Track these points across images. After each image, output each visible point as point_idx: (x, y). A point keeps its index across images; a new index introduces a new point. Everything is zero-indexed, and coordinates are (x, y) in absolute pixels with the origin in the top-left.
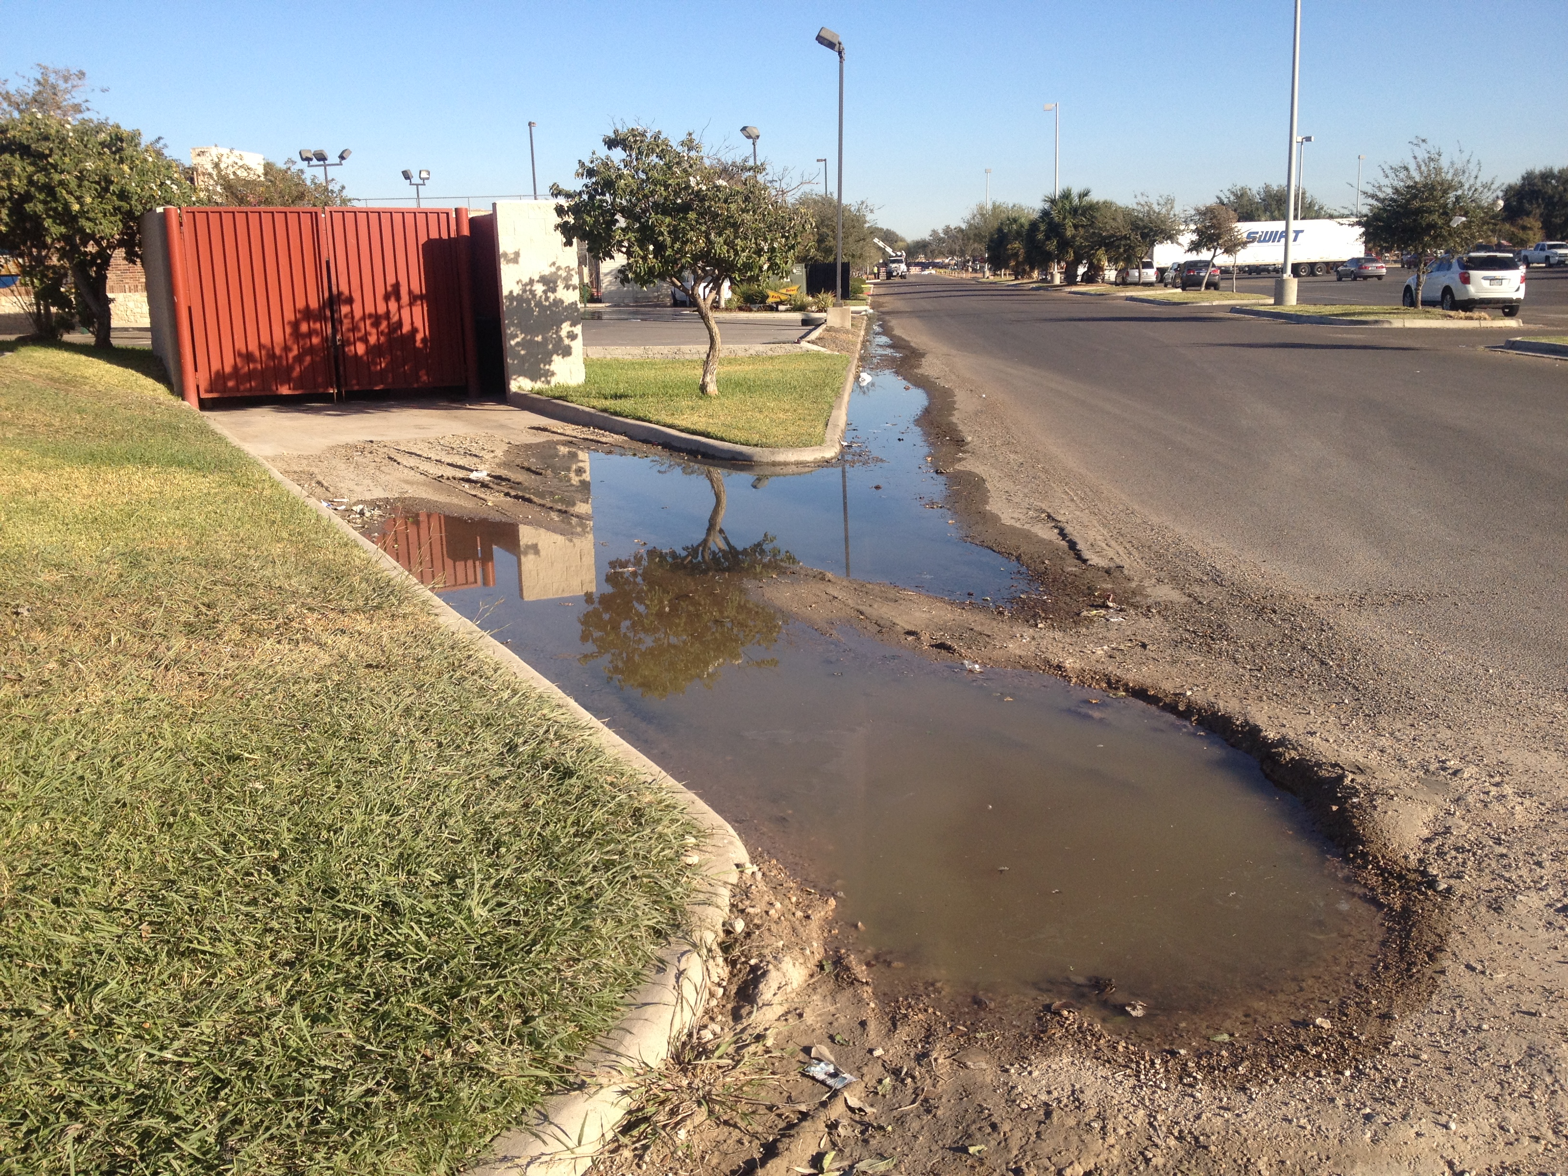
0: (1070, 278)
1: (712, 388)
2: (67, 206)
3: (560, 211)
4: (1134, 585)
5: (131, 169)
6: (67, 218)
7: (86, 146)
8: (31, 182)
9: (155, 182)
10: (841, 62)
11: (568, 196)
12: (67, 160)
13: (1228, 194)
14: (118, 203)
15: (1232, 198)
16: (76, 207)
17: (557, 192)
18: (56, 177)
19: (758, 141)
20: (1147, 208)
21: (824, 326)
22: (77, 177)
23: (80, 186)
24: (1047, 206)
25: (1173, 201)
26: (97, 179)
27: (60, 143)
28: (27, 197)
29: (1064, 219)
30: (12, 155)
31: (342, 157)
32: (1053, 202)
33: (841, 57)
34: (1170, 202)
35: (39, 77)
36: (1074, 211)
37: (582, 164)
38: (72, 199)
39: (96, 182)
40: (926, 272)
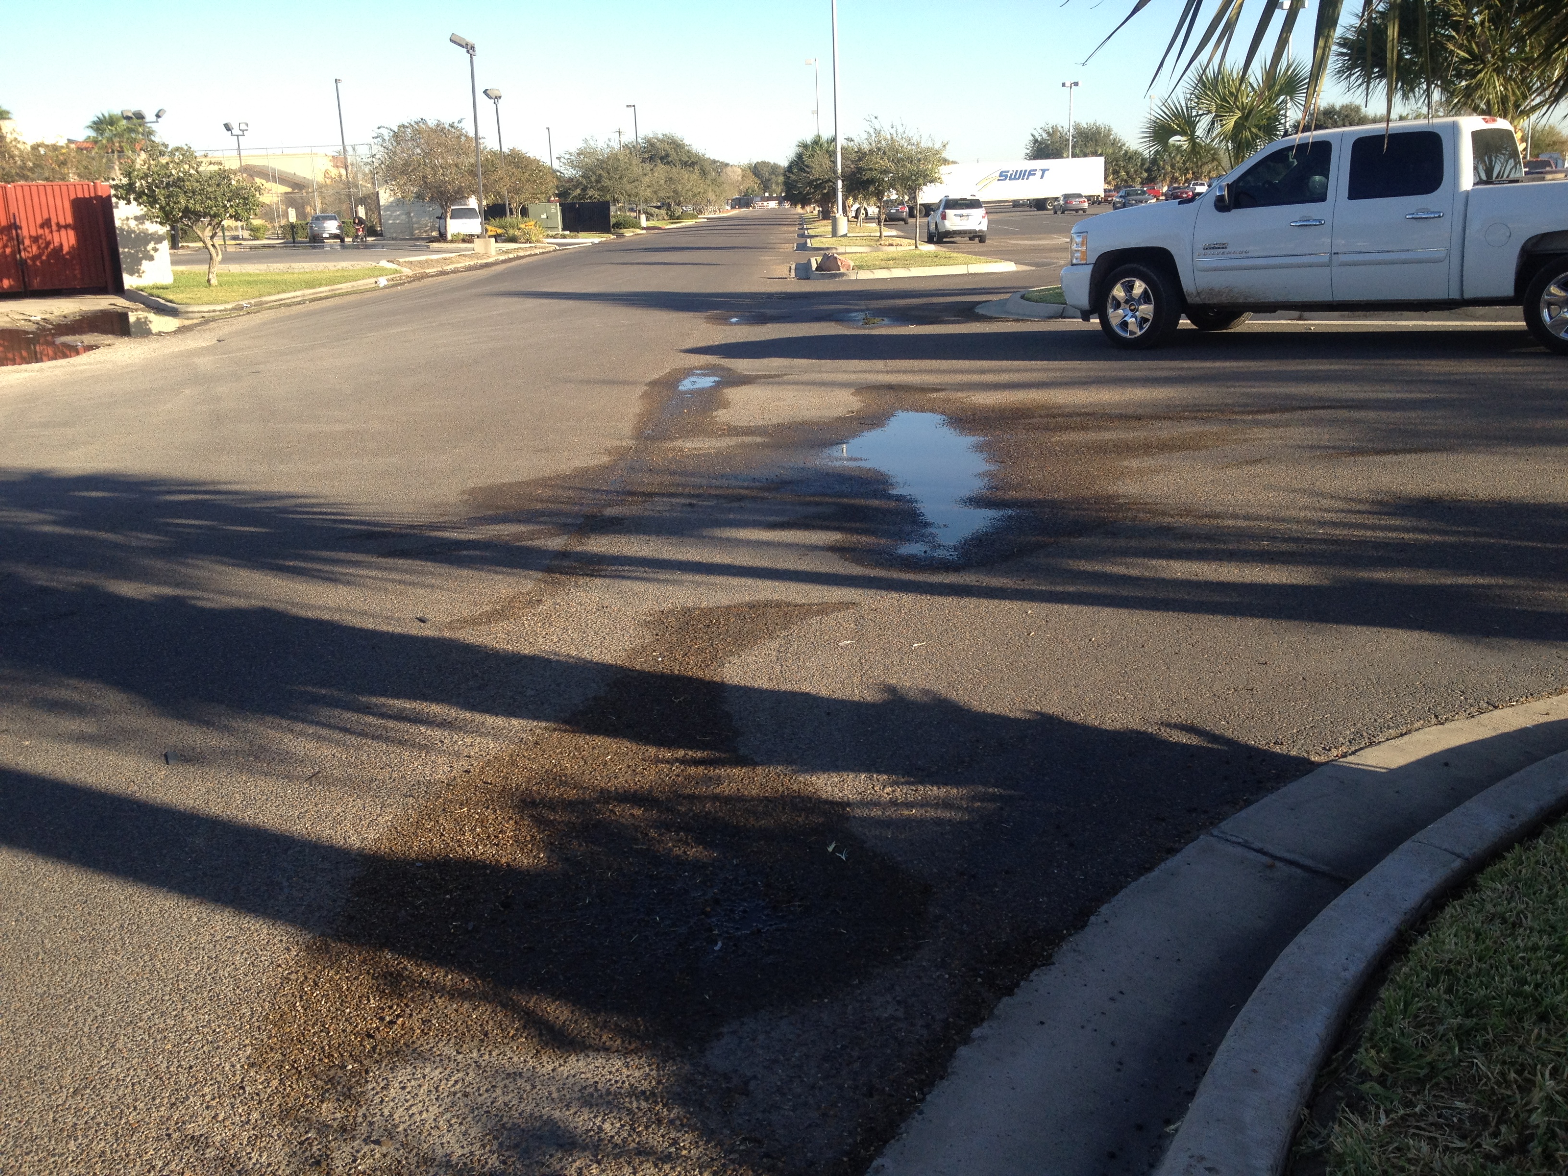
1: (214, 281)
13: (1041, 131)
15: (1045, 136)
31: (158, 116)
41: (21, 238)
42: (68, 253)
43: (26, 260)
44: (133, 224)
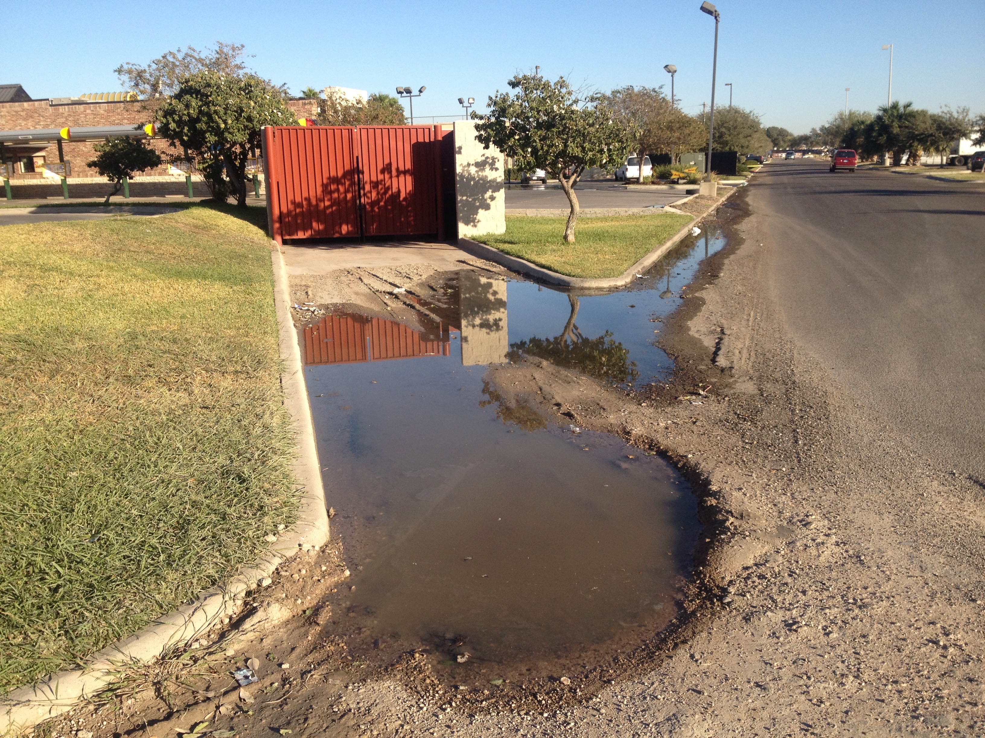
0: (896, 162)
1: (571, 238)
2: (218, 127)
3: (477, 127)
4: (731, 380)
5: (255, 103)
6: (218, 132)
7: (231, 90)
8: (200, 112)
9: (268, 111)
10: (717, 23)
11: (481, 118)
12: (219, 98)
14: (246, 123)
16: (223, 126)
17: (474, 116)
18: (212, 108)
19: (676, 74)
20: (948, 115)
21: (697, 195)
22: (224, 108)
23: (225, 114)
24: (881, 113)
25: (968, 111)
26: (235, 109)
27: (217, 88)
28: (198, 120)
29: (893, 121)
30: (192, 96)
31: (420, 91)
32: (885, 110)
33: (717, 20)
34: (965, 111)
35: (218, 49)
36: (900, 117)
37: (490, 98)
38: (220, 121)
39: (235, 111)
40: (806, 156)
41: (362, 183)
42: (405, 199)
43: (365, 205)
44: (473, 170)
